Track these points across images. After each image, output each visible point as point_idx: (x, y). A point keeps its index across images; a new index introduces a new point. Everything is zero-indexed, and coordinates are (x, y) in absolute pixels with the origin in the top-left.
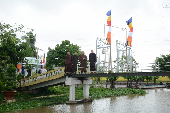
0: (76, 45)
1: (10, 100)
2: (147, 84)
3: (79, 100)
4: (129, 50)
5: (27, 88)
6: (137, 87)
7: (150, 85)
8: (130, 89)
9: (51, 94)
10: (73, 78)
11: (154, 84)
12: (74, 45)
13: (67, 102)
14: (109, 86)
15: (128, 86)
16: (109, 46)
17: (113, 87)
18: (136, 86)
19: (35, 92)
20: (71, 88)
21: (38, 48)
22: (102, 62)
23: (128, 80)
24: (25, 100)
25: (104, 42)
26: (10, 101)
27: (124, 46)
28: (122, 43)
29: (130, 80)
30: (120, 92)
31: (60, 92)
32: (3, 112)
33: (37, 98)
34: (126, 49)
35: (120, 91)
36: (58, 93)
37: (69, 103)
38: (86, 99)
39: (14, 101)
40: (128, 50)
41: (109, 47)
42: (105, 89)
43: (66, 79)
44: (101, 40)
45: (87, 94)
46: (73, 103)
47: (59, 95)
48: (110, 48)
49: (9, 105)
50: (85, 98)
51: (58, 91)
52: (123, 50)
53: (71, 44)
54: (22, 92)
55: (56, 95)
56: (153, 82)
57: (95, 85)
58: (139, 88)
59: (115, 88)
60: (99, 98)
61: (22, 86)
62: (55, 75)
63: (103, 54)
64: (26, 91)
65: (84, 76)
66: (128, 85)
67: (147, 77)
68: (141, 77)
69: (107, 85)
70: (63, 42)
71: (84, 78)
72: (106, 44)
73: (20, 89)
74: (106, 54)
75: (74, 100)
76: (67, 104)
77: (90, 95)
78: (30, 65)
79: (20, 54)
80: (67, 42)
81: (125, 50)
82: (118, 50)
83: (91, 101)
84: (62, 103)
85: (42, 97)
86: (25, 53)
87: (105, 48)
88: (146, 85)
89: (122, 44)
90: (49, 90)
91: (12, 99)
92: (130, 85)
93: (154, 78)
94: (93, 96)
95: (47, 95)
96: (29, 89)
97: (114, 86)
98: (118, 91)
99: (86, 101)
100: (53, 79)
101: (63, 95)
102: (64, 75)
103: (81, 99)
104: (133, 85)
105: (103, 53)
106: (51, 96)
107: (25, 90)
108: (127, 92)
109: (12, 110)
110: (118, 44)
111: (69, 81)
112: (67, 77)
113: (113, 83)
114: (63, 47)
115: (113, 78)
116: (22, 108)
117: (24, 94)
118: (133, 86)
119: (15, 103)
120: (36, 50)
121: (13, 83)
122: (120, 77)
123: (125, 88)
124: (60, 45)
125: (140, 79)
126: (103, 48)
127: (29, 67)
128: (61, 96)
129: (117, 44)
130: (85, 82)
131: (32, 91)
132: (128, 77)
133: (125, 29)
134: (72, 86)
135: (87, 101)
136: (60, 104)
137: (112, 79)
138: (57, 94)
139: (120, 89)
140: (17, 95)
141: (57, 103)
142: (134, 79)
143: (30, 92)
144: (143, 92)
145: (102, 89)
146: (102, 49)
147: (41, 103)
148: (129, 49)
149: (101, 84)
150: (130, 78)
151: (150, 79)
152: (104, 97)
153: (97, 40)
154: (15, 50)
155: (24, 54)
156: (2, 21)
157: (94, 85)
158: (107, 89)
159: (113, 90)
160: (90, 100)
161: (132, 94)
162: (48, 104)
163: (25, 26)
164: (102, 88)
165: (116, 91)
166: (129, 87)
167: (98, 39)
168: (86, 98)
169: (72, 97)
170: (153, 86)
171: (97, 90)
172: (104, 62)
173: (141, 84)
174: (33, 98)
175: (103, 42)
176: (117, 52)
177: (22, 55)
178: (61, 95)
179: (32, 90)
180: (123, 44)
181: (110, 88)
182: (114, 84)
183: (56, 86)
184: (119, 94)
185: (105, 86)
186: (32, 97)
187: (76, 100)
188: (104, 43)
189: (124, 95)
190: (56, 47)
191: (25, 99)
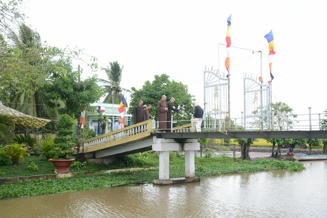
0: (181, 83)
1: (62, 173)
2: (310, 152)
3: (176, 179)
4: (266, 91)
5: (94, 154)
6: (290, 157)
7: (315, 153)
8: (275, 161)
9: (133, 166)
10: (166, 139)
11: (322, 153)
12: (176, 83)
13: (155, 181)
14: (239, 154)
15: (273, 156)
16: (227, 82)
17: (245, 156)
18: (288, 154)
19: (106, 162)
20: (161, 157)
21: (125, 90)
22: (213, 112)
23: (274, 144)
24: (88, 175)
25: (218, 75)
26: (62, 176)
27: (258, 83)
28: (253, 78)
29: (276, 144)
30: (256, 166)
31: (150, 162)
32: (44, 194)
33: (109, 171)
34: (261, 88)
35: (257, 163)
36: (145, 164)
37: (158, 183)
38: (188, 178)
39: (69, 175)
40: (264, 90)
41: (226, 84)
42: (230, 160)
43: (154, 141)
44: (213, 72)
45: (190, 168)
46: (165, 182)
47: (146, 169)
48: (227, 86)
49: (58, 182)
50: (187, 175)
51: (146, 162)
52: (256, 91)
53: (171, 81)
54: (85, 162)
55: (142, 169)
56: (322, 150)
57: (212, 151)
58: (294, 160)
59: (249, 158)
60: (215, 175)
61: (85, 152)
62: (135, 134)
63: (216, 98)
64: (91, 160)
65: (184, 137)
66: (273, 154)
67: (310, 140)
68: (298, 140)
69: (234, 153)
70: (156, 77)
71: (185, 139)
72: (220, 79)
73: (81, 157)
74: (220, 97)
75: (168, 178)
76: (154, 184)
77: (199, 170)
78: (105, 117)
79: (81, 98)
80: (164, 78)
81: (258, 91)
82: (246, 90)
83: (197, 181)
84: (147, 182)
85: (118, 171)
86: (88, 95)
87: (218, 87)
88: (308, 155)
89: (253, 80)
90: (130, 159)
91: (67, 173)
92: (277, 154)
93: (324, 141)
94: (205, 172)
95: (127, 167)
96: (97, 157)
97: (248, 155)
98: (254, 164)
99: (189, 180)
100: (131, 140)
101: (154, 168)
102: (150, 134)
103: (182, 177)
104: (282, 154)
105: (216, 95)
106: (132, 169)
107: (91, 158)
108: (269, 167)
109: (59, 191)
110: (247, 78)
111: (158, 145)
112: (154, 138)
113: (245, 149)
114: (156, 87)
115: (246, 140)
116: (77, 189)
117: (88, 164)
118: (283, 156)
119: (69, 178)
120: (123, 93)
121: (67, 146)
122: (258, 139)
123: (268, 158)
124: (151, 82)
125: (297, 143)
126: (216, 86)
127: (104, 119)
128: (150, 170)
129: (245, 79)
130: (187, 147)
131: (101, 161)
132: (274, 139)
133: (260, 52)
134: (164, 154)
135: (191, 180)
136: (143, 184)
137: (243, 142)
138: (144, 166)
139: (257, 161)
140: (76, 166)
141: (138, 182)
142: (283, 144)
143: (98, 161)
144: (299, 166)
145: (225, 160)
146: (213, 87)
147: (111, 181)
148: (265, 88)
149: (225, 150)
150: (278, 141)
151: (316, 144)
152: (225, 174)
153: (205, 72)
154: (72, 90)
155: (87, 97)
156: (46, 42)
157: (212, 153)
158: (235, 160)
159: (244, 161)
160: (197, 179)
161: (278, 169)
162: (122, 183)
163: (81, 49)
164: (227, 158)
165: (249, 163)
166: (275, 156)
167: (207, 70)
168: (189, 175)
169: (164, 173)
170: (320, 155)
171: (216, 161)
172: (217, 111)
173: (299, 152)
174: (102, 172)
175: (216, 76)
176: (245, 94)
177: (84, 99)
178: (151, 168)
179: (102, 158)
180: (255, 80)
181: (241, 158)
182: (248, 151)
183: (144, 153)
184: (253, 169)
185: (230, 154)
186: (100, 170)
187: (170, 178)
188: (218, 77)
189: (262, 170)
190: (144, 86)
191: (89, 173)
